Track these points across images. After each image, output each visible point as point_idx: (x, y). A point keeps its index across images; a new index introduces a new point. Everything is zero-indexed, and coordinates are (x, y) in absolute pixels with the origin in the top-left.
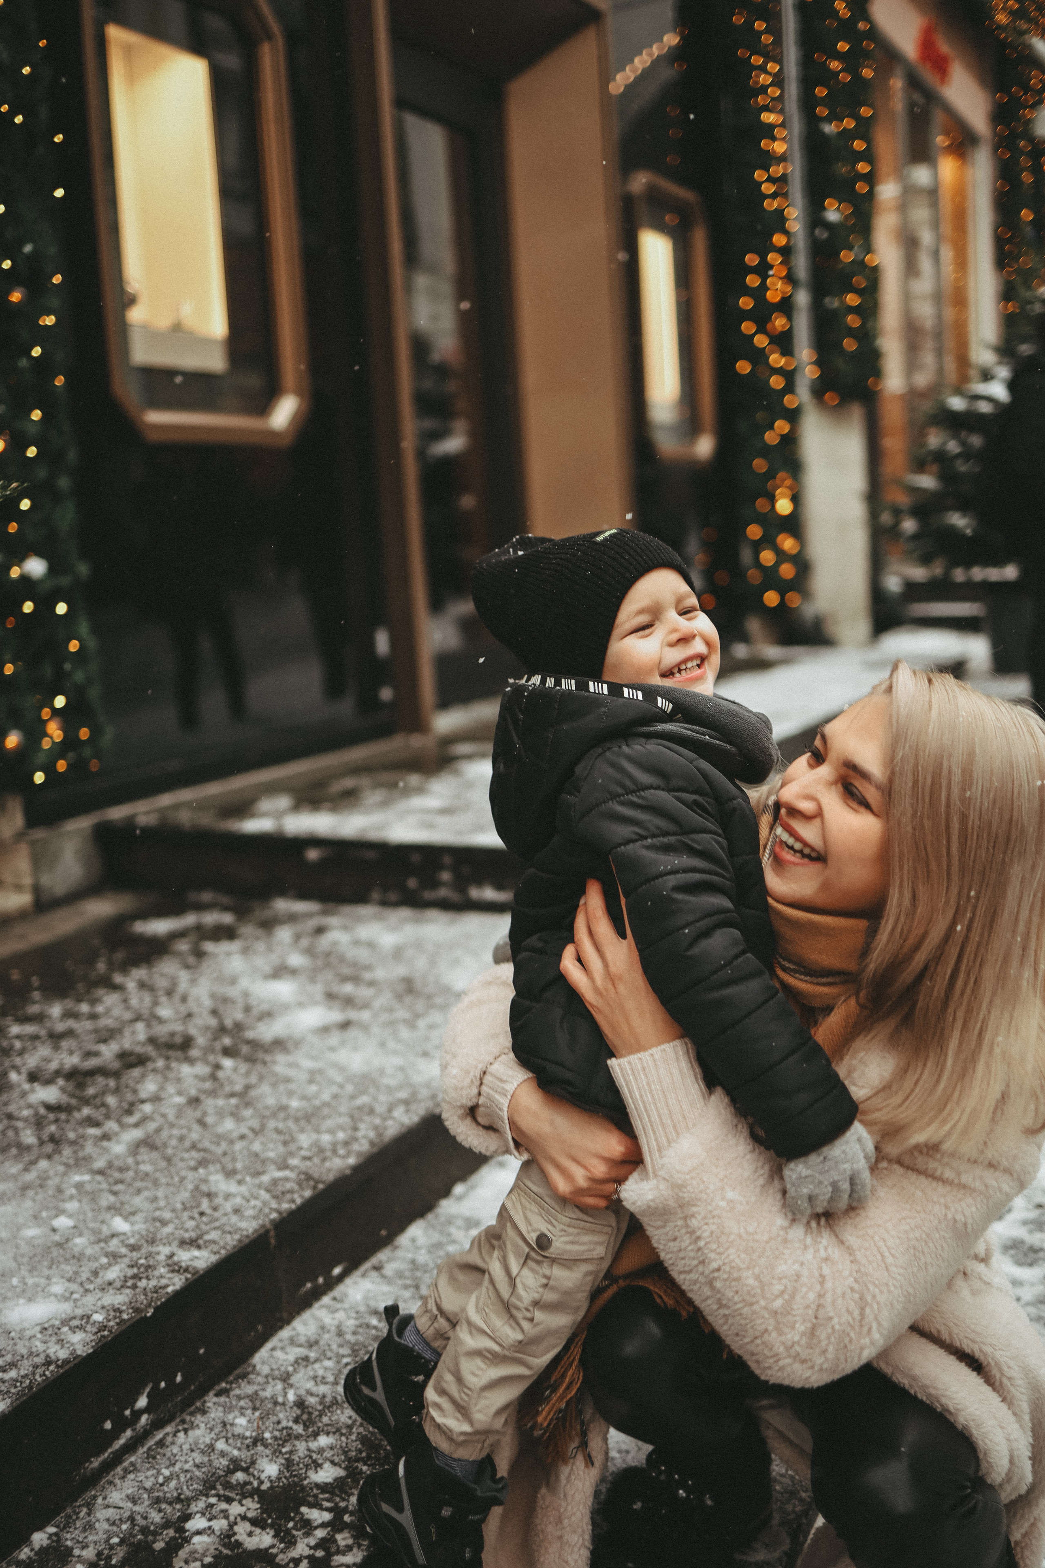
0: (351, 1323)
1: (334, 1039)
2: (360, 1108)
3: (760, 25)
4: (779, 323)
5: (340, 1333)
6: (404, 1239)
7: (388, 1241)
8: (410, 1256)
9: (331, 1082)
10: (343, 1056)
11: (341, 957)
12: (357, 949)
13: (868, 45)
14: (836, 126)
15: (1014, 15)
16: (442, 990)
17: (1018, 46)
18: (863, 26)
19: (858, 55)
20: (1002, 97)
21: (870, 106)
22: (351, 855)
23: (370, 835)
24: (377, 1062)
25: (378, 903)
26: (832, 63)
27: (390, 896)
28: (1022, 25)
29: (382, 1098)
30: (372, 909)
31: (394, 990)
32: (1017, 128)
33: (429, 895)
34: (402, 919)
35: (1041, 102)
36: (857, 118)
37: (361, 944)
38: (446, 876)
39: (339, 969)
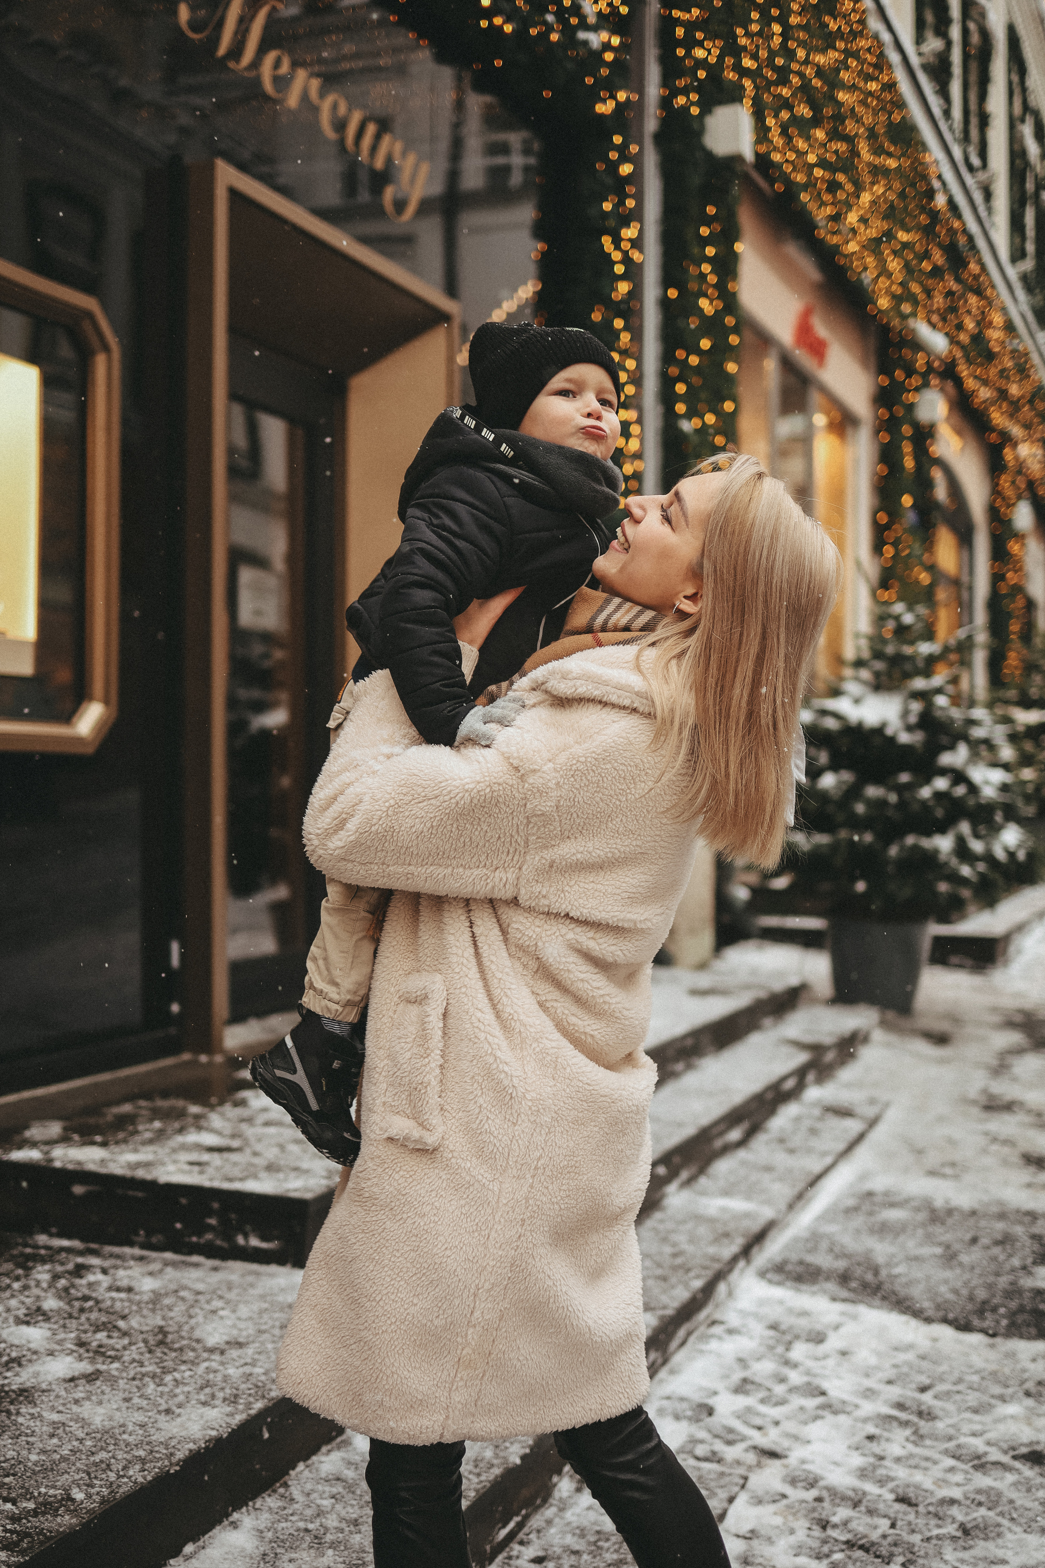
1: (81, 1391)
2: (96, 1464)
3: (619, 323)
10: (86, 1410)
11: (97, 1302)
12: (114, 1294)
13: (734, 340)
14: (696, 423)
15: (897, 299)
16: (194, 1344)
17: (901, 331)
18: (730, 321)
19: (721, 351)
20: (884, 381)
21: (734, 400)
22: (120, 1191)
23: (141, 1174)
24: (118, 1417)
25: (143, 1247)
26: (694, 360)
27: (154, 1240)
28: (906, 308)
29: (120, 1455)
30: (137, 1251)
31: (145, 1341)
32: (899, 411)
33: (194, 1239)
34: (166, 1264)
35: (926, 385)
36: (718, 413)
37: (118, 1290)
38: (213, 1221)
39: (94, 1316)
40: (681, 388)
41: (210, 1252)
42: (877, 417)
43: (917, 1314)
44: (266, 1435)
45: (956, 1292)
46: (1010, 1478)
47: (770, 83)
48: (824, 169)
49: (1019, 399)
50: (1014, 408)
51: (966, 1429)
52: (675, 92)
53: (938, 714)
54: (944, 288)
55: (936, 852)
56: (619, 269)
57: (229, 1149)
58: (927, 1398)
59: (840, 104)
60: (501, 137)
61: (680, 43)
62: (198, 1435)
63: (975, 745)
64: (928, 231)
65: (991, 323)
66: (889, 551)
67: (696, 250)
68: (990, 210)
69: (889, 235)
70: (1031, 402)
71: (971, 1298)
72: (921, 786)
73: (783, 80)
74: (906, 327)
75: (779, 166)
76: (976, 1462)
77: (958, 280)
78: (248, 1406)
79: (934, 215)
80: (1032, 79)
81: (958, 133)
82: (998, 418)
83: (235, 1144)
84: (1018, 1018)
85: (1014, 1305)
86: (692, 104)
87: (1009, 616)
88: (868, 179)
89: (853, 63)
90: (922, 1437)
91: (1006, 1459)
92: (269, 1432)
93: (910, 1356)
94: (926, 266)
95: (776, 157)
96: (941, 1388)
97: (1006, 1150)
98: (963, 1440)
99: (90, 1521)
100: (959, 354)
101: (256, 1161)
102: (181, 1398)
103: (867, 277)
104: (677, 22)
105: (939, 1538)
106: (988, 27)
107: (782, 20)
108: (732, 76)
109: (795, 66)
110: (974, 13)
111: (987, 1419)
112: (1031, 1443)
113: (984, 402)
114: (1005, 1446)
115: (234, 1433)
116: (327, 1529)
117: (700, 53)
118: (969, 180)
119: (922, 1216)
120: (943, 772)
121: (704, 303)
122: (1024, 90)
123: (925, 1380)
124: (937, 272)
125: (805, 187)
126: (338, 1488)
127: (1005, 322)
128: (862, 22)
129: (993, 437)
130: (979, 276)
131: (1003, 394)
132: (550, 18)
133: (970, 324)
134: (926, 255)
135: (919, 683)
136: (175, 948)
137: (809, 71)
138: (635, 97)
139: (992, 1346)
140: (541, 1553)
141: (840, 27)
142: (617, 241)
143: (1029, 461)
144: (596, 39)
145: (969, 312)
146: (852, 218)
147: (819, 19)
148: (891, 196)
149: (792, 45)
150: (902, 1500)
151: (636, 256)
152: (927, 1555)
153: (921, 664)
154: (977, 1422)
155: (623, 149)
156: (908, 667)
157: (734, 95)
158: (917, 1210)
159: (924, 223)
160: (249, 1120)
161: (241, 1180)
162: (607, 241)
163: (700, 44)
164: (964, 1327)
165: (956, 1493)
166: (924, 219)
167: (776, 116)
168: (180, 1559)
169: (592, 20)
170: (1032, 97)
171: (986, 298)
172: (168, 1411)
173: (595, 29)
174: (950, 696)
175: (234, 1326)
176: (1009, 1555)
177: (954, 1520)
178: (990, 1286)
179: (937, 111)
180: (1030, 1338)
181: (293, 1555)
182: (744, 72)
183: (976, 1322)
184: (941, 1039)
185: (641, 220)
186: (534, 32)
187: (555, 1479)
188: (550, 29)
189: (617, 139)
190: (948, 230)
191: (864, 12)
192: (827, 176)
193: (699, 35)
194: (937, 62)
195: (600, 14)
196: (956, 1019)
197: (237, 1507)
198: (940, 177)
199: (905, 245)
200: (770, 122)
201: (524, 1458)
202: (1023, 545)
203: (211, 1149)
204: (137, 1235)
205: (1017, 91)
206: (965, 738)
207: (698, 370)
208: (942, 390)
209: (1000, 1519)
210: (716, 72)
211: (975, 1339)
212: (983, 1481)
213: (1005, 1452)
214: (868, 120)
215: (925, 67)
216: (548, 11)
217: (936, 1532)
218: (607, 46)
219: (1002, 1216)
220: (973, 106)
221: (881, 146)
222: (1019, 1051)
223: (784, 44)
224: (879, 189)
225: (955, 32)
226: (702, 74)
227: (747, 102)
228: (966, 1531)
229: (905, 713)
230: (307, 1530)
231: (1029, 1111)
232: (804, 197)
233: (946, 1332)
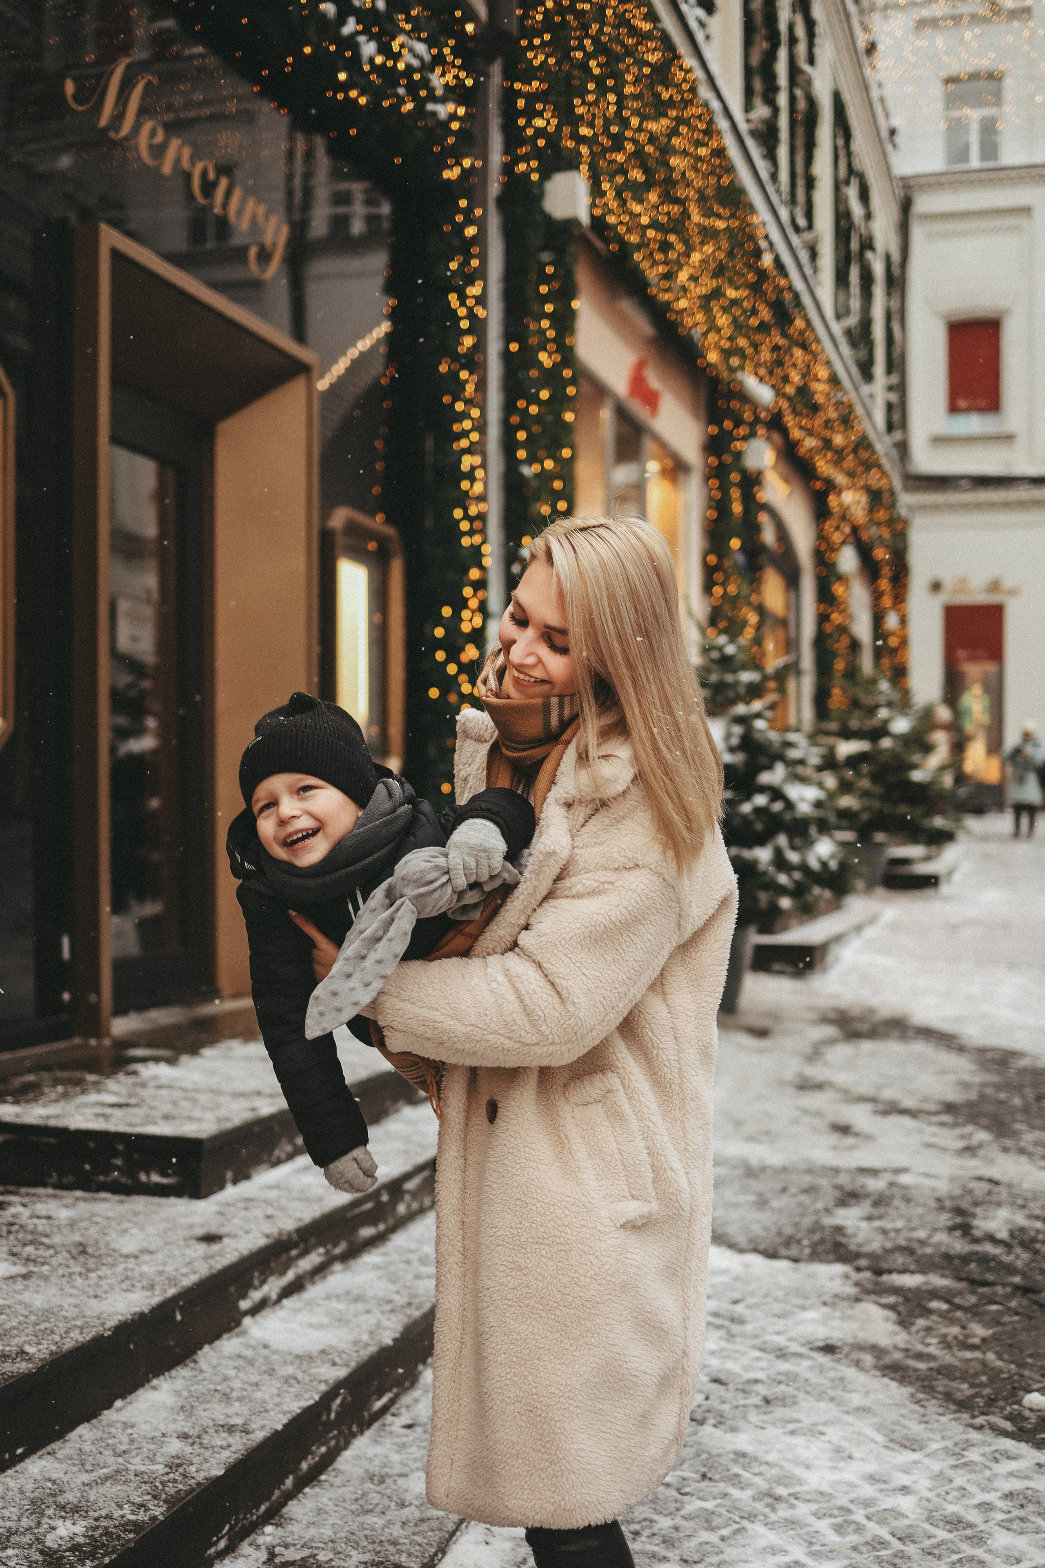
0: (30, 1486)
1: (19, 1285)
2: (41, 1331)
3: (464, 375)
4: (470, 653)
5: (22, 1492)
6: (73, 1435)
7: (60, 1435)
8: (78, 1446)
9: (16, 1314)
10: (27, 1297)
11: (21, 1226)
12: (36, 1221)
13: (571, 391)
14: (536, 468)
15: (726, 354)
16: (111, 1252)
17: (729, 383)
18: (567, 373)
19: (559, 401)
20: (713, 430)
21: (572, 447)
22: (34, 1139)
23: (52, 1123)
24: (56, 1301)
25: (55, 1187)
26: (534, 410)
27: (65, 1180)
28: (735, 361)
29: (61, 1325)
30: (50, 1191)
31: (69, 1252)
32: (728, 459)
33: (102, 1178)
34: (77, 1199)
35: (753, 435)
36: (557, 459)
37: (39, 1217)
38: (118, 1162)
39: (21, 1236)
40: (521, 436)
41: (117, 1189)
42: (707, 465)
43: (732, 1246)
44: (179, 1317)
45: (766, 1229)
46: (806, 1363)
47: (605, 150)
48: (657, 231)
49: (843, 450)
50: (839, 456)
51: (771, 1329)
52: (516, 160)
53: (757, 736)
54: (771, 342)
55: (755, 862)
56: (464, 324)
57: (127, 1105)
58: (739, 1309)
59: (672, 169)
60: (343, 186)
61: (521, 113)
62: (125, 1311)
63: (792, 764)
64: (756, 288)
65: (816, 376)
66: (718, 590)
67: (535, 307)
68: (816, 270)
69: (717, 293)
70: (855, 451)
71: (779, 1233)
72: (742, 801)
73: (618, 147)
74: (734, 380)
75: (614, 227)
76: (778, 1353)
77: (784, 335)
78: (165, 1291)
79: (762, 275)
80: (857, 142)
81: (785, 196)
82: (823, 466)
83: (133, 1101)
84: (833, 1016)
85: (817, 1237)
86: (533, 170)
87: (834, 655)
88: (697, 240)
89: (683, 129)
90: (733, 1336)
91: (803, 1350)
92: (181, 1314)
93: (725, 1279)
94: (754, 322)
95: (611, 219)
96: (750, 1301)
97: (817, 1122)
98: (768, 1338)
99: (43, 1366)
100: (784, 405)
101: (153, 1113)
102: (106, 1287)
103: (697, 333)
104: (519, 94)
105: (745, 1406)
106: (813, 94)
107: (617, 90)
108: (570, 144)
109: (628, 134)
110: (800, 79)
111: (790, 1322)
112: (826, 1339)
113: (811, 450)
114: (802, 1341)
115: (154, 1310)
116: (232, 1390)
117: (539, 123)
118: (795, 240)
119: (739, 1172)
120: (762, 789)
121: (543, 356)
122: (849, 154)
123: (736, 1295)
124: (763, 327)
125: (639, 247)
126: (240, 1362)
127: (830, 374)
128: (693, 90)
129: (818, 485)
130: (805, 331)
131: (827, 444)
132: (401, 91)
133: (795, 377)
134: (754, 312)
135: (741, 709)
136: (66, 942)
137: (642, 137)
138: (479, 164)
139: (796, 1270)
140: (410, 1422)
141: (671, 96)
142: (462, 298)
143: (853, 508)
144: (443, 110)
145: (794, 365)
146: (683, 276)
147: (652, 89)
148: (721, 255)
149: (626, 113)
150: (716, 1381)
151: (480, 312)
152: (734, 1418)
153: (742, 690)
154: (780, 1325)
155: (468, 211)
156: (731, 694)
157: (570, 163)
158: (734, 1167)
159: (751, 281)
160: (144, 1085)
161: (142, 1125)
162: (453, 298)
163: (540, 114)
164: (772, 1255)
165: (760, 1375)
166: (751, 277)
167: (611, 181)
168: (112, 1410)
169: (439, 92)
170: (857, 160)
171: (812, 352)
172: (96, 1297)
173: (443, 100)
174: (768, 720)
175: (144, 1240)
176: (802, 1416)
177: (757, 1394)
178: (796, 1225)
179: (764, 175)
180: (828, 1262)
181: (207, 1406)
182: (581, 140)
183: (783, 1251)
184: (761, 1033)
185: (484, 278)
186: (386, 104)
187: (420, 1367)
188: (401, 101)
189: (463, 203)
190: (774, 288)
191: (694, 81)
192: (659, 236)
193: (539, 106)
194: (765, 128)
195: (447, 86)
196: (776, 1016)
197: (157, 1375)
198: (767, 237)
199: (734, 302)
200: (606, 186)
201: (395, 1340)
202: (847, 588)
203: (112, 1106)
204: (51, 1176)
205: (842, 153)
206: (782, 758)
207: (538, 418)
208: (768, 439)
209: (796, 1393)
210: (554, 140)
211: (782, 1265)
212: (784, 1366)
213: (803, 1345)
214: (698, 183)
215: (754, 133)
216: (399, 85)
217: (742, 1402)
218: (453, 117)
219: (809, 1171)
220: (800, 168)
221: (711, 209)
222: (830, 1042)
223: (619, 111)
224: (709, 249)
225: (782, 100)
226: (541, 143)
227: (584, 168)
228: (767, 1401)
229: (728, 736)
230: (216, 1390)
231: (838, 1090)
232: (637, 256)
233: (757, 1261)
